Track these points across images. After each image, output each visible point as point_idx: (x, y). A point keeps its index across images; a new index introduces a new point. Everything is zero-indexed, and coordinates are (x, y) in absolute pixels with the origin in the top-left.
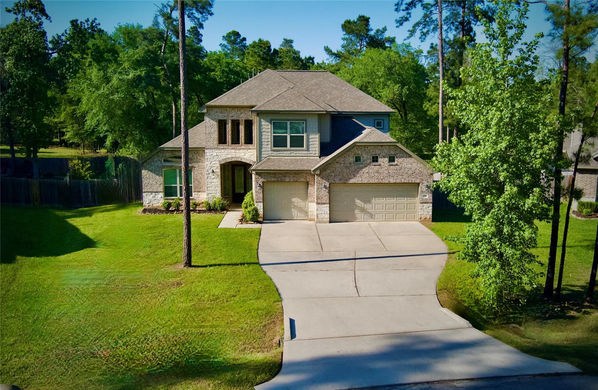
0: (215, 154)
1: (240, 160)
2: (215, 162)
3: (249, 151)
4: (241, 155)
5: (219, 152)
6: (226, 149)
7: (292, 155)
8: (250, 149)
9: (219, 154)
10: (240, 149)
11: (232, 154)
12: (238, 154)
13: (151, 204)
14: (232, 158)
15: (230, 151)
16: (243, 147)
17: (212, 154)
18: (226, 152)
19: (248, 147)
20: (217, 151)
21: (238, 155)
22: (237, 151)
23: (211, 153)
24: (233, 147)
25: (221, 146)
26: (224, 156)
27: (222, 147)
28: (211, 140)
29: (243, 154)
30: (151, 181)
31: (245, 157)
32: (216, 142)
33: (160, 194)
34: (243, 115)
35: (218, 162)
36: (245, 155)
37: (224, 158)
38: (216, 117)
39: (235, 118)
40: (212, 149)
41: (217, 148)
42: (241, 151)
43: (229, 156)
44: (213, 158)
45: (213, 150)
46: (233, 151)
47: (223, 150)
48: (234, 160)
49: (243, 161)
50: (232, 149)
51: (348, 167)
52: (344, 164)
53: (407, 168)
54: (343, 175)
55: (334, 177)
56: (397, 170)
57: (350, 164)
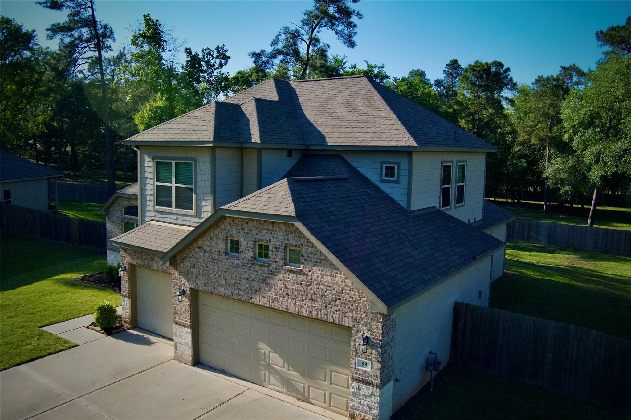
7: (179, 222)
51: (216, 260)
52: (210, 253)
53: (323, 285)
54: (209, 277)
55: (196, 277)
56: (301, 284)
57: (219, 255)
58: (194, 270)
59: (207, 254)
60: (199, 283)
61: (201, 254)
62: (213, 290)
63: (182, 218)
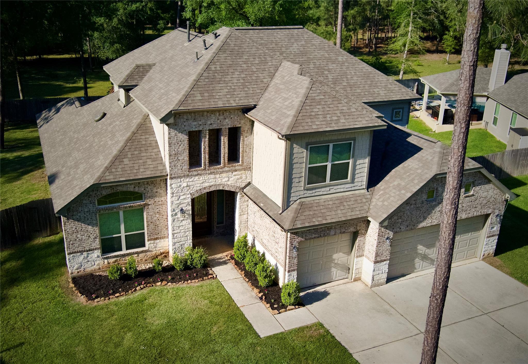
0: (185, 184)
1: (221, 188)
2: (184, 197)
3: (234, 173)
4: (224, 180)
5: (191, 180)
6: (200, 175)
7: (332, 191)
8: (236, 171)
9: (191, 183)
10: (222, 173)
11: (211, 181)
12: (219, 179)
13: (82, 269)
14: (210, 186)
15: (206, 177)
16: (226, 169)
17: (180, 186)
18: (201, 179)
19: (234, 168)
20: (187, 180)
21: (219, 181)
22: (218, 176)
23: (178, 184)
24: (212, 171)
25: (195, 171)
26: (198, 185)
27: (195, 173)
28: (179, 164)
29: (227, 179)
30: (79, 236)
31: (229, 183)
32: (186, 167)
33: (96, 251)
34: (227, 120)
35: (189, 196)
36: (228, 181)
37: (198, 188)
38: (186, 128)
39: (215, 127)
40: (180, 177)
41: (188, 176)
42: (224, 175)
43: (206, 185)
44: (182, 190)
45: (182, 179)
46: (212, 176)
47: (197, 177)
48: (212, 189)
49: (226, 189)
50: (211, 173)
51: (419, 207)
52: (415, 204)
53: (483, 198)
54: (411, 220)
55: (401, 224)
56: (471, 201)
57: (422, 203)
58: (400, 220)
59: (412, 206)
60: (402, 227)
61: (408, 208)
62: (413, 227)
63: (336, 187)
